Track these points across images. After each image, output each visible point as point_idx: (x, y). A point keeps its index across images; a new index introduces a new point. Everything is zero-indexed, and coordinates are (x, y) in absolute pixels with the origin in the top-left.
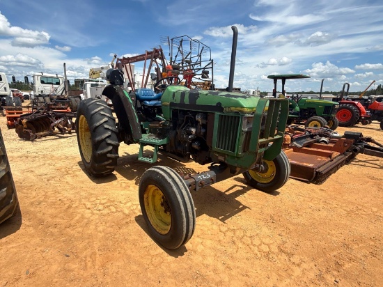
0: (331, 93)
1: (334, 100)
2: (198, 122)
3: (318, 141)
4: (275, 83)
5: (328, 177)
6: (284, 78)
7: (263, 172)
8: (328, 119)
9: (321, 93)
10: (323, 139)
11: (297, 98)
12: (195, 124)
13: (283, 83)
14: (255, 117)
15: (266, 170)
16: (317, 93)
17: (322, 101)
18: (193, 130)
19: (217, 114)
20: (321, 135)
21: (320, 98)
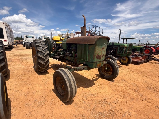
0: (144, 44)
1: (144, 46)
2: (114, 49)
3: (138, 57)
4: (124, 40)
5: (141, 64)
6: (126, 39)
7: (125, 61)
8: (141, 52)
9: (139, 44)
10: (140, 56)
11: (131, 45)
12: (113, 49)
13: (126, 40)
14: (127, 47)
15: (126, 60)
16: (138, 44)
17: (139, 46)
18: (112, 50)
19: (119, 47)
20: (139, 55)
21: (139, 45)
